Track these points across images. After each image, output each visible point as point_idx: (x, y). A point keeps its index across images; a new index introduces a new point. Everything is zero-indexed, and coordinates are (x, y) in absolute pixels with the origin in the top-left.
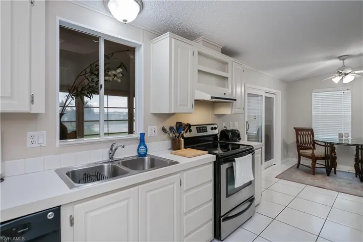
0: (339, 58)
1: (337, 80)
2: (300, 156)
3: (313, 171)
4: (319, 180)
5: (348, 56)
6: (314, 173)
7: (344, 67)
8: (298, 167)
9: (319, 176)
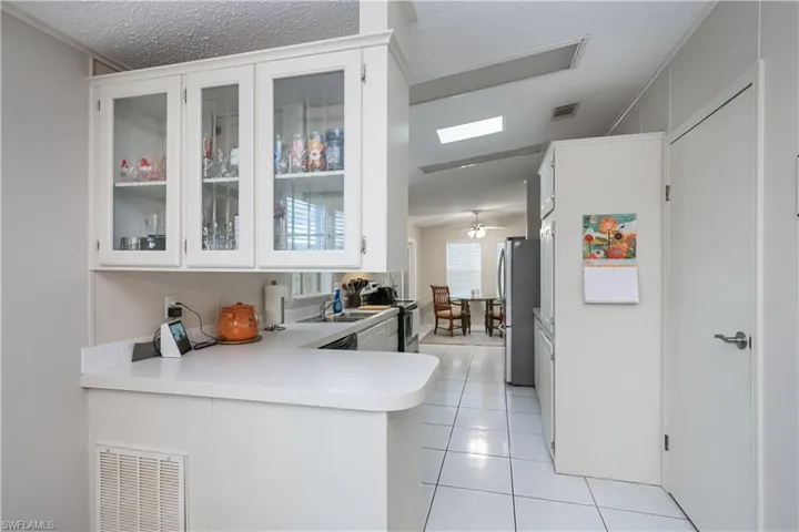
0: (474, 212)
1: (471, 233)
2: (437, 317)
3: (450, 333)
4: (456, 340)
5: (480, 211)
6: (452, 335)
7: (477, 222)
8: (435, 332)
9: (456, 337)
